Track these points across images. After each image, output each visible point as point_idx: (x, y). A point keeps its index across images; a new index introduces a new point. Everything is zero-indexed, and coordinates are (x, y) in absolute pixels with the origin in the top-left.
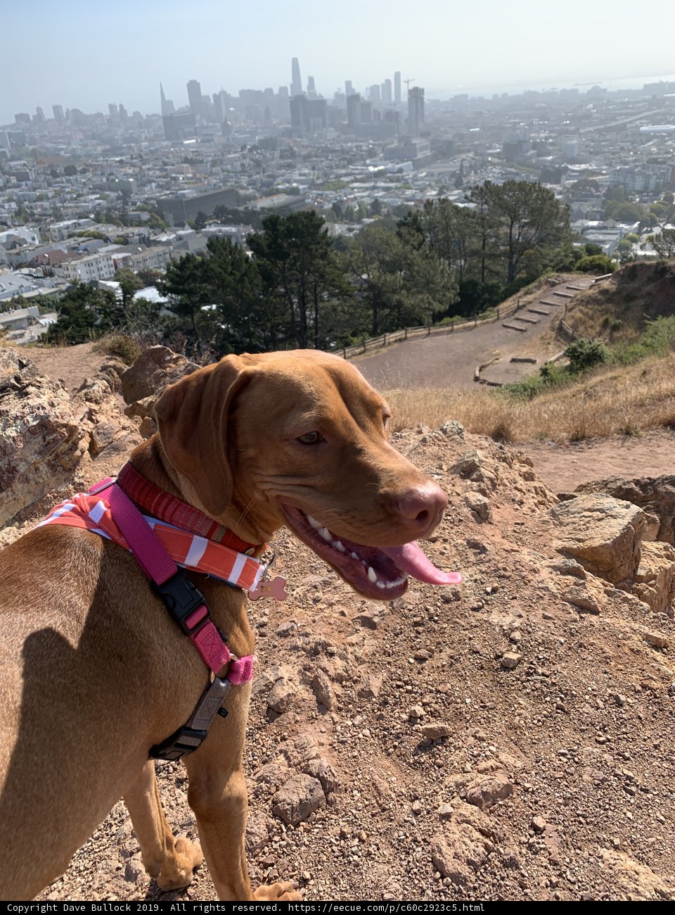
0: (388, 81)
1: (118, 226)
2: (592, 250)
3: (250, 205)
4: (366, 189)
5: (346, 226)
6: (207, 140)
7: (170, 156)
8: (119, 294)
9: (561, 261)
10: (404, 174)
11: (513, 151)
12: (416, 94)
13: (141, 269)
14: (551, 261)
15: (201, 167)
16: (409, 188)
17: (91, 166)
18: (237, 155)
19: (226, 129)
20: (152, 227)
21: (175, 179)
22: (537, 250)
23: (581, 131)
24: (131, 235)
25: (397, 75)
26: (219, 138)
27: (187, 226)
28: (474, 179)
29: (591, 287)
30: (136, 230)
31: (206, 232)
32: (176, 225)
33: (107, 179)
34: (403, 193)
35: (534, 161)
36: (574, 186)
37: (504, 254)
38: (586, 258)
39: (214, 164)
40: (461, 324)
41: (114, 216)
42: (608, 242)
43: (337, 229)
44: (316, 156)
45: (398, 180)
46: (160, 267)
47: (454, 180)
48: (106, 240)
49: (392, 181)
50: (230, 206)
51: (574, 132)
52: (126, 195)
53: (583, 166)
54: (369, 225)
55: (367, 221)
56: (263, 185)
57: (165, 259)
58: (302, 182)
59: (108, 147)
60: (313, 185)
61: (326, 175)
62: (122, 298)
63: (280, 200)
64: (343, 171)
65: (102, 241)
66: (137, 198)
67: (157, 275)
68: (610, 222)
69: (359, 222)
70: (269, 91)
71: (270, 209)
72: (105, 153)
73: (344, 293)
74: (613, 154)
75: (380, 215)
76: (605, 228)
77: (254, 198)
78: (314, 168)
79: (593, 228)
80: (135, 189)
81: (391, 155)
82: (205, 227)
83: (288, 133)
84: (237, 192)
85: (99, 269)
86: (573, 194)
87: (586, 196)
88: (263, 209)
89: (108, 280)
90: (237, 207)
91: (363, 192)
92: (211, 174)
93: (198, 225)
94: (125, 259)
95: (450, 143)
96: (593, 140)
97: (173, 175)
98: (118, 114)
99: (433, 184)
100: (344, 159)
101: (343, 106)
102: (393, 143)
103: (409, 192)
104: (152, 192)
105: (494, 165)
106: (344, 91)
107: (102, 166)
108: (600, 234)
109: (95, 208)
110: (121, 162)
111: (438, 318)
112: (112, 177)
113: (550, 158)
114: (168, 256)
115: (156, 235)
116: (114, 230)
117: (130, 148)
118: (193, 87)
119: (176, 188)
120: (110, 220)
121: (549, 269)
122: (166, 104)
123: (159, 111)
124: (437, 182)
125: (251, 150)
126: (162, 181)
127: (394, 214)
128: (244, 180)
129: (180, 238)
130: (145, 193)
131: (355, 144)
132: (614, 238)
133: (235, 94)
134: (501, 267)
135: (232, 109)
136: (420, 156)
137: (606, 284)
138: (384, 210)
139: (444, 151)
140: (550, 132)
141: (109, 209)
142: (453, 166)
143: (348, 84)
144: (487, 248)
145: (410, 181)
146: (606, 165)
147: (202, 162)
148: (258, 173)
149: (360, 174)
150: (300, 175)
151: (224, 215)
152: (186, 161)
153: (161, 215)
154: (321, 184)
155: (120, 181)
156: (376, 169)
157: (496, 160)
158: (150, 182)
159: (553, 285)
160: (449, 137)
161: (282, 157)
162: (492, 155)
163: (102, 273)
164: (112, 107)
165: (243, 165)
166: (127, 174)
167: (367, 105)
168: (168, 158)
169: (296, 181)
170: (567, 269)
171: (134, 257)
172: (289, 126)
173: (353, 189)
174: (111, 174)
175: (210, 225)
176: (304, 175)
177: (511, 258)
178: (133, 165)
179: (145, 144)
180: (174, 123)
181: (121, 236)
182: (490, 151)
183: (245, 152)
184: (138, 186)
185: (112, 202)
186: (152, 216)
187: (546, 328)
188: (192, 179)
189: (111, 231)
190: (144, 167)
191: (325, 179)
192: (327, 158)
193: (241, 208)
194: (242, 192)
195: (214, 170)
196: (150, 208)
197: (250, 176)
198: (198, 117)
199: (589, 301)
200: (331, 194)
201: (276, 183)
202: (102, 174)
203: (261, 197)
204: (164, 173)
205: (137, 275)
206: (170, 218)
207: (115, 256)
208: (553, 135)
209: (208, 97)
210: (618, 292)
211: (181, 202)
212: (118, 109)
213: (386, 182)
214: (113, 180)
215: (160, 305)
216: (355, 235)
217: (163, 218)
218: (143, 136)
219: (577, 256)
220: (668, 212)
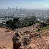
0: (23, 8)
11: (32, 14)
12: (25, 9)
19: (11, 11)
22: (35, 21)
30: (3, 18)
35: (34, 15)
36: (37, 17)
40: (29, 27)
41: (1, 17)
42: (39, 21)
43: (19, 19)
44: (18, 13)
47: (28, 16)
48: (1, 19)
53: (38, 15)
56: (14, 15)
61: (18, 15)
63: (15, 17)
69: (21, 19)
70: (14, 8)
73: (20, 24)
81: (23, 14)
93: (8, 18)
104: (5, 15)
111: (27, 26)
115: (5, 19)
118: (8, 8)
121: (35, 23)
122: (6, 9)
131: (21, 13)
133: (11, 8)
134: (32, 22)
138: (23, 18)
139: (27, 14)
143: (20, 8)
145: (25, 16)
147: (9, 13)
149: (21, 15)
151: (10, 18)
152: (7, 13)
153: (5, 17)
155: (2, 14)
161: (15, 13)
165: (12, 14)
167: (22, 10)
170: (37, 23)
172: (16, 11)
179: (4, 12)
187: (35, 27)
194: (12, 16)
199: (38, 25)
210: (41, 25)
213: (23, 16)
215: (5, 24)
220: (43, 19)
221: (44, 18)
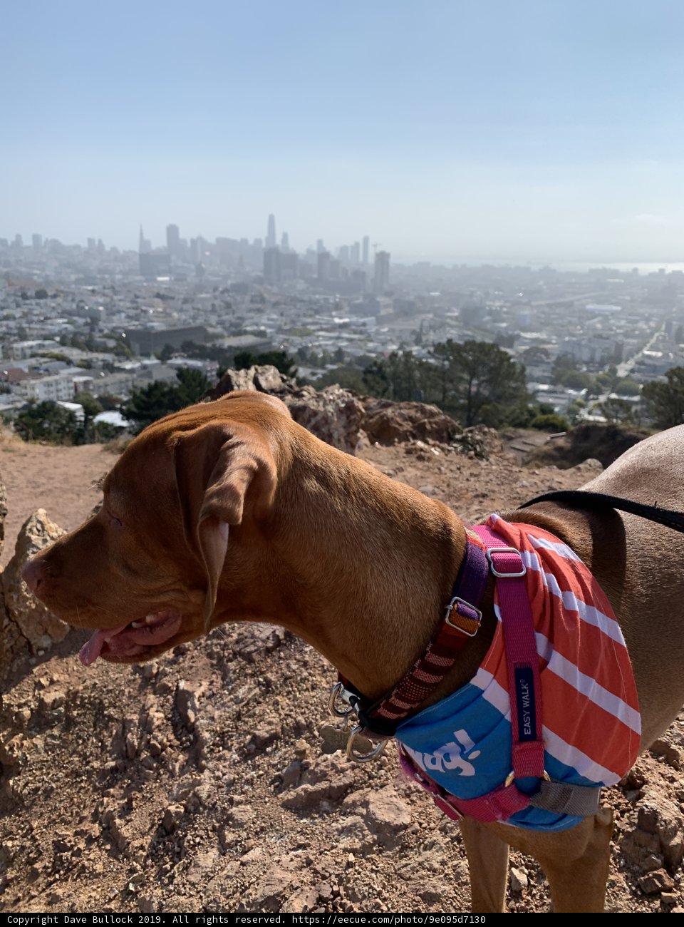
0: (357, 244)
1: (83, 350)
2: (546, 409)
3: (218, 342)
4: (331, 338)
5: (309, 371)
6: (180, 279)
7: (143, 290)
8: (80, 415)
9: (518, 418)
10: (367, 327)
11: (470, 315)
12: (383, 258)
13: (101, 394)
14: (507, 417)
15: (171, 303)
16: (371, 341)
17: (62, 292)
18: (208, 296)
19: (200, 271)
20: (117, 354)
21: (145, 312)
22: (494, 405)
23: (534, 303)
24: (95, 360)
25: (366, 240)
26: (192, 278)
27: (153, 357)
28: (432, 337)
29: (547, 443)
30: (101, 356)
31: (171, 364)
32: (142, 355)
33: (78, 306)
34: (366, 345)
35: (489, 326)
36: (527, 352)
37: (462, 407)
38: (541, 417)
39: (185, 301)
41: (80, 341)
42: (559, 405)
43: (301, 372)
44: (285, 304)
45: (361, 333)
46: (121, 393)
47: (414, 337)
48: (69, 363)
49: (355, 332)
50: (198, 342)
51: (526, 304)
52: (94, 320)
53: (535, 335)
54: (332, 371)
55: (330, 367)
56: (232, 325)
57: (127, 386)
58: (270, 326)
59: (81, 276)
60: (280, 330)
61: (293, 322)
62: (83, 419)
63: (247, 340)
64: (310, 320)
65: (63, 364)
66: (105, 326)
67: (118, 401)
68: (559, 387)
69: (323, 367)
70: (245, 241)
71: (238, 348)
72: (78, 282)
74: (562, 326)
75: (343, 363)
76: (555, 392)
77: (222, 337)
78: (282, 315)
79: (543, 391)
80: (103, 317)
81: (356, 310)
82: (170, 358)
83: (260, 281)
84: (205, 330)
85: (58, 391)
86: (525, 359)
87: (537, 361)
88: (230, 347)
89: (66, 401)
90: (204, 344)
91: (328, 340)
92: (181, 311)
93: (164, 357)
94: (86, 383)
95: (412, 304)
96: (544, 313)
97: (144, 308)
98: (96, 248)
99: (394, 339)
100: (311, 309)
101: (314, 261)
102: (358, 299)
103: (371, 345)
104: (120, 321)
105: (452, 327)
106: (315, 248)
107: (73, 294)
108: (551, 397)
109: (60, 331)
110: (93, 291)
112: (82, 304)
113: (504, 325)
114: (130, 384)
115: (120, 361)
116: (78, 355)
117: (103, 279)
118: (172, 231)
119: (146, 320)
120: (75, 344)
121: (505, 424)
122: (144, 243)
123: (136, 248)
124: (399, 337)
125: (222, 292)
126: (132, 312)
127: (357, 364)
128: (213, 319)
129: (144, 367)
130: (113, 322)
131: (322, 297)
132: (563, 402)
133: (212, 240)
134: (460, 419)
135: (207, 253)
136: (383, 312)
137: (561, 442)
138: (347, 359)
139: (406, 310)
140: (506, 301)
141: (75, 334)
142: (414, 324)
143: (320, 242)
144: (447, 401)
145: (372, 335)
146: (556, 335)
147: (173, 298)
148: (227, 314)
149: (325, 324)
150: (269, 319)
151: (190, 349)
152: (158, 296)
153: (128, 344)
154: (287, 331)
155: (90, 309)
156: (341, 321)
157: (453, 323)
158: (119, 312)
159: (510, 439)
160: (411, 298)
161: (252, 301)
162: (451, 318)
163: (60, 394)
164: (90, 241)
165: (213, 305)
166: (98, 304)
167: (336, 263)
168: (140, 291)
169: (264, 325)
170: (523, 425)
171: (97, 382)
172: (261, 274)
173: (318, 337)
174: (82, 301)
175: (176, 357)
176: (272, 320)
177: (469, 411)
178: (104, 295)
179: (118, 277)
180: (149, 261)
181: (85, 361)
182: (449, 314)
183: (217, 293)
184: (108, 315)
185: (79, 327)
186: (118, 345)
188: (162, 313)
189: (75, 354)
190: (115, 298)
191: (292, 325)
192: (295, 306)
193: (209, 345)
194: (210, 330)
195: (185, 307)
196: (117, 336)
197: (219, 316)
198: (174, 258)
199: (544, 456)
200: (297, 340)
201: (244, 324)
202: (73, 300)
203: (229, 337)
204: (135, 305)
205: (97, 399)
206: (136, 347)
207: (77, 379)
208: (508, 304)
209: (185, 241)
210: (572, 450)
211: (149, 334)
212: (97, 243)
213: (349, 333)
214: (83, 308)
215: (121, 428)
216: (318, 379)
217: (129, 346)
218: (118, 269)
219: (532, 414)
220: (612, 382)
221: (622, 371)
